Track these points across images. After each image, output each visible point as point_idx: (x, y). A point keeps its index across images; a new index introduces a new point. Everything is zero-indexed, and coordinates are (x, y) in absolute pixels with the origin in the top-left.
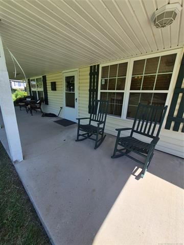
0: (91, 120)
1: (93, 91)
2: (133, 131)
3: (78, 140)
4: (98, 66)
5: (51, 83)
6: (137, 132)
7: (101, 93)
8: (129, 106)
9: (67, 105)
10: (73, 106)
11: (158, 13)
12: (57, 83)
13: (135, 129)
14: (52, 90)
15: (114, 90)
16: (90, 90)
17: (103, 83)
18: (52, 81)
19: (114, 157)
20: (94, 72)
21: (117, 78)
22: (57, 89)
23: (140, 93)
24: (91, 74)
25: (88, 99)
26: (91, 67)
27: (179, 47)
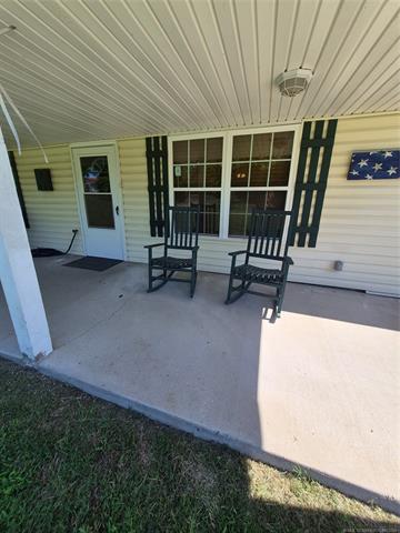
0: (167, 247)
1: (156, 189)
2: (249, 254)
3: (151, 290)
4: (165, 138)
5: (36, 171)
6: (254, 255)
7: (176, 193)
8: (231, 216)
9: (92, 223)
10: (110, 224)
11: (287, 76)
12: (53, 173)
13: (252, 251)
14: (40, 188)
15: (202, 186)
16: (151, 189)
17: (178, 174)
18: (37, 167)
19: (229, 301)
20: (155, 151)
21: (205, 164)
22: (55, 186)
23: (246, 192)
24: (149, 154)
25: (148, 207)
26: (148, 140)
27: (296, 121)
